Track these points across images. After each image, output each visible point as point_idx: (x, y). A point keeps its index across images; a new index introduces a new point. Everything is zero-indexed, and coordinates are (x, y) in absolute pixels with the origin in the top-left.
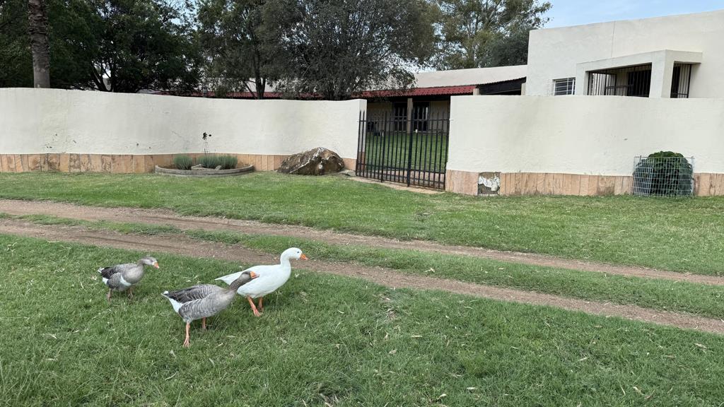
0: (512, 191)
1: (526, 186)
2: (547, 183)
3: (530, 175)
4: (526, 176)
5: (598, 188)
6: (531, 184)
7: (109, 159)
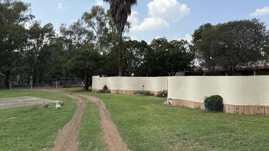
0: (176, 104)
1: (180, 104)
2: (186, 103)
3: (181, 100)
4: (180, 101)
5: (195, 106)
6: (182, 103)
7: (126, 91)
